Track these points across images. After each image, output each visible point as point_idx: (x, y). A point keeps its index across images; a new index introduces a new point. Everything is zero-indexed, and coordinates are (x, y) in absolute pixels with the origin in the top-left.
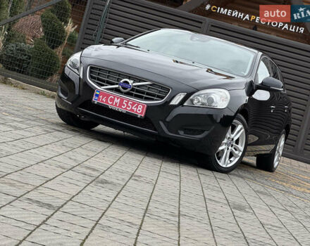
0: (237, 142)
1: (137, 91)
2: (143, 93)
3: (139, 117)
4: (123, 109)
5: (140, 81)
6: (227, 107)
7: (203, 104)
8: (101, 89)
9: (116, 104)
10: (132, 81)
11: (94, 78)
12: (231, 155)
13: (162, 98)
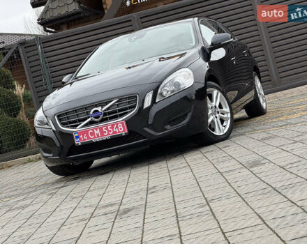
0: (220, 107)
1: (109, 113)
2: (115, 112)
3: (124, 134)
4: (106, 136)
5: (107, 103)
6: (195, 82)
7: (172, 92)
8: (78, 129)
9: (98, 135)
10: (100, 108)
11: (66, 124)
12: (222, 121)
13: (134, 107)
